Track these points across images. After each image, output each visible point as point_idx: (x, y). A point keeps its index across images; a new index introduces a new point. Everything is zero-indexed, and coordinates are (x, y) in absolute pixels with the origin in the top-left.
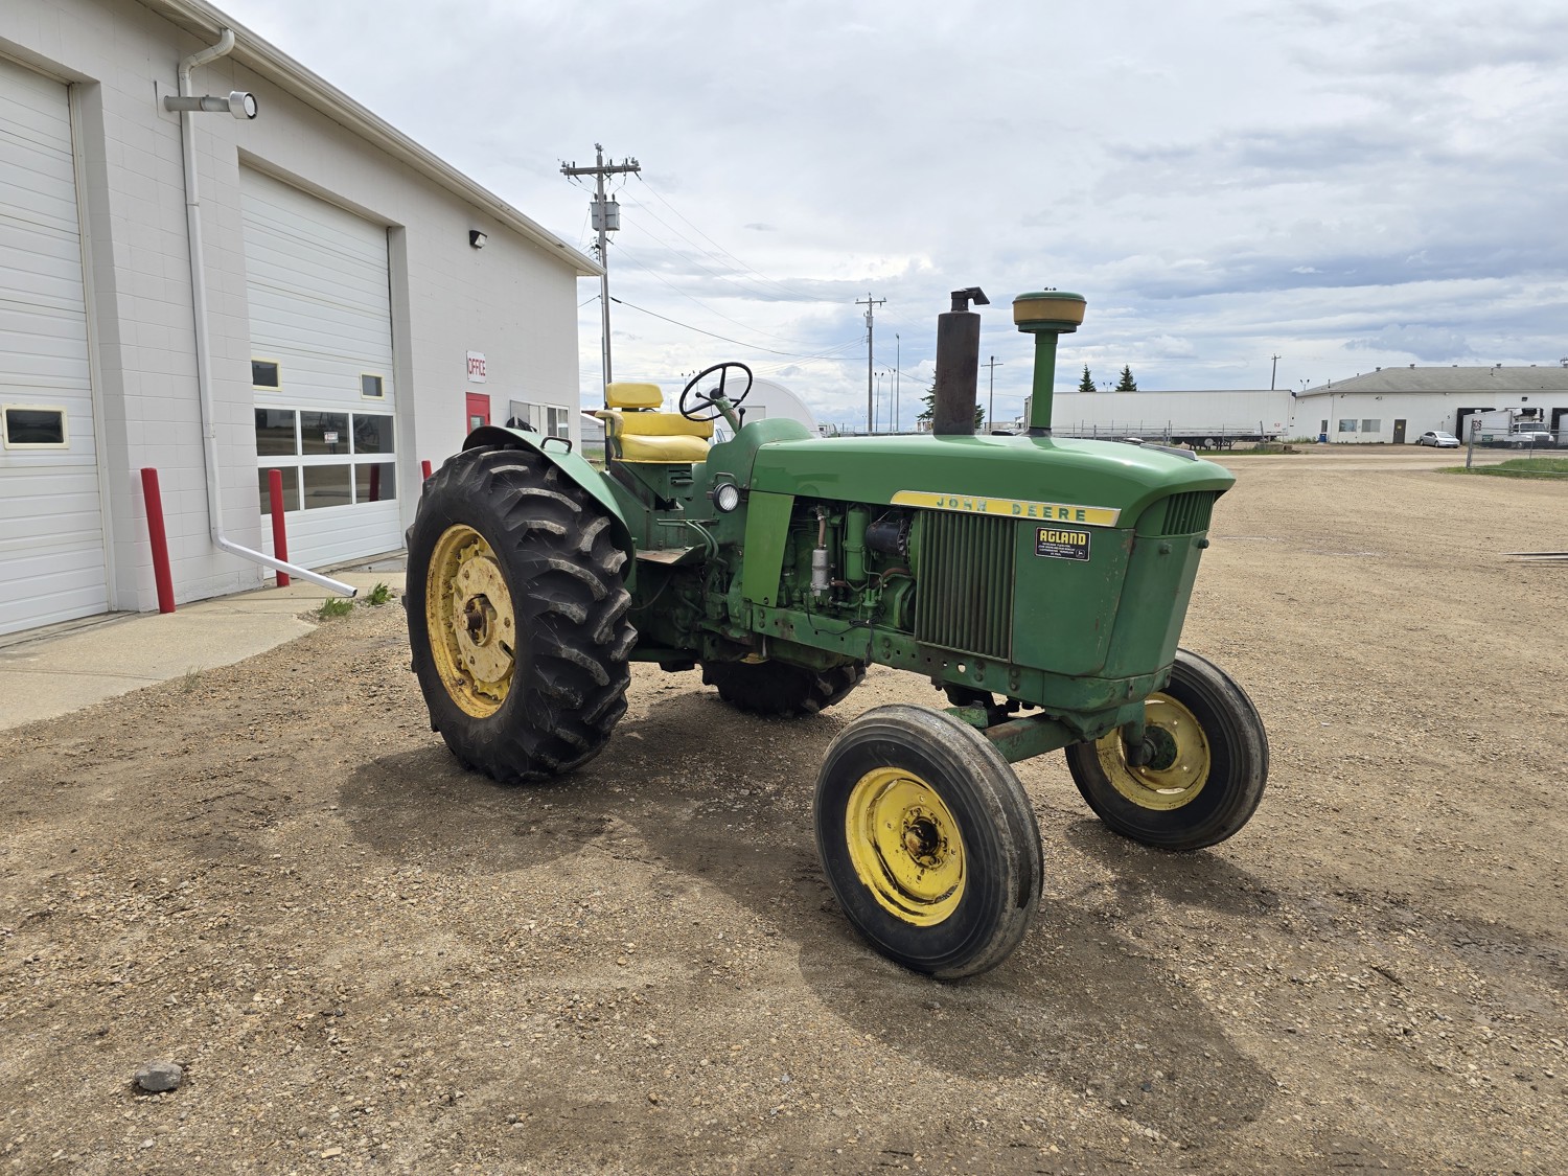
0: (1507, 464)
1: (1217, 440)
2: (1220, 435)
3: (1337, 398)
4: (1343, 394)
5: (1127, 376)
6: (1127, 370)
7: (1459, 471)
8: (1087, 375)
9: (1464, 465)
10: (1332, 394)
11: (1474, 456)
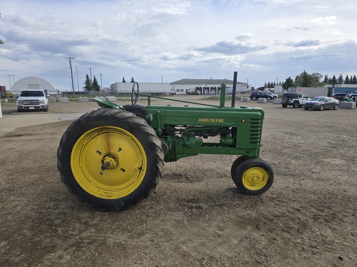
0: (209, 97)
1: (157, 93)
2: (157, 92)
3: (175, 85)
4: (176, 84)
5: (133, 79)
6: (133, 78)
7: (203, 99)
8: (124, 79)
9: (204, 98)
10: (175, 84)
11: (205, 97)
